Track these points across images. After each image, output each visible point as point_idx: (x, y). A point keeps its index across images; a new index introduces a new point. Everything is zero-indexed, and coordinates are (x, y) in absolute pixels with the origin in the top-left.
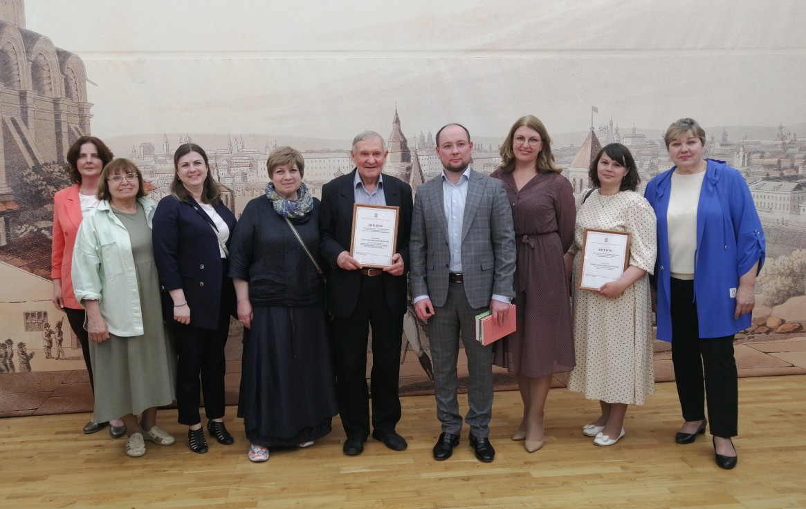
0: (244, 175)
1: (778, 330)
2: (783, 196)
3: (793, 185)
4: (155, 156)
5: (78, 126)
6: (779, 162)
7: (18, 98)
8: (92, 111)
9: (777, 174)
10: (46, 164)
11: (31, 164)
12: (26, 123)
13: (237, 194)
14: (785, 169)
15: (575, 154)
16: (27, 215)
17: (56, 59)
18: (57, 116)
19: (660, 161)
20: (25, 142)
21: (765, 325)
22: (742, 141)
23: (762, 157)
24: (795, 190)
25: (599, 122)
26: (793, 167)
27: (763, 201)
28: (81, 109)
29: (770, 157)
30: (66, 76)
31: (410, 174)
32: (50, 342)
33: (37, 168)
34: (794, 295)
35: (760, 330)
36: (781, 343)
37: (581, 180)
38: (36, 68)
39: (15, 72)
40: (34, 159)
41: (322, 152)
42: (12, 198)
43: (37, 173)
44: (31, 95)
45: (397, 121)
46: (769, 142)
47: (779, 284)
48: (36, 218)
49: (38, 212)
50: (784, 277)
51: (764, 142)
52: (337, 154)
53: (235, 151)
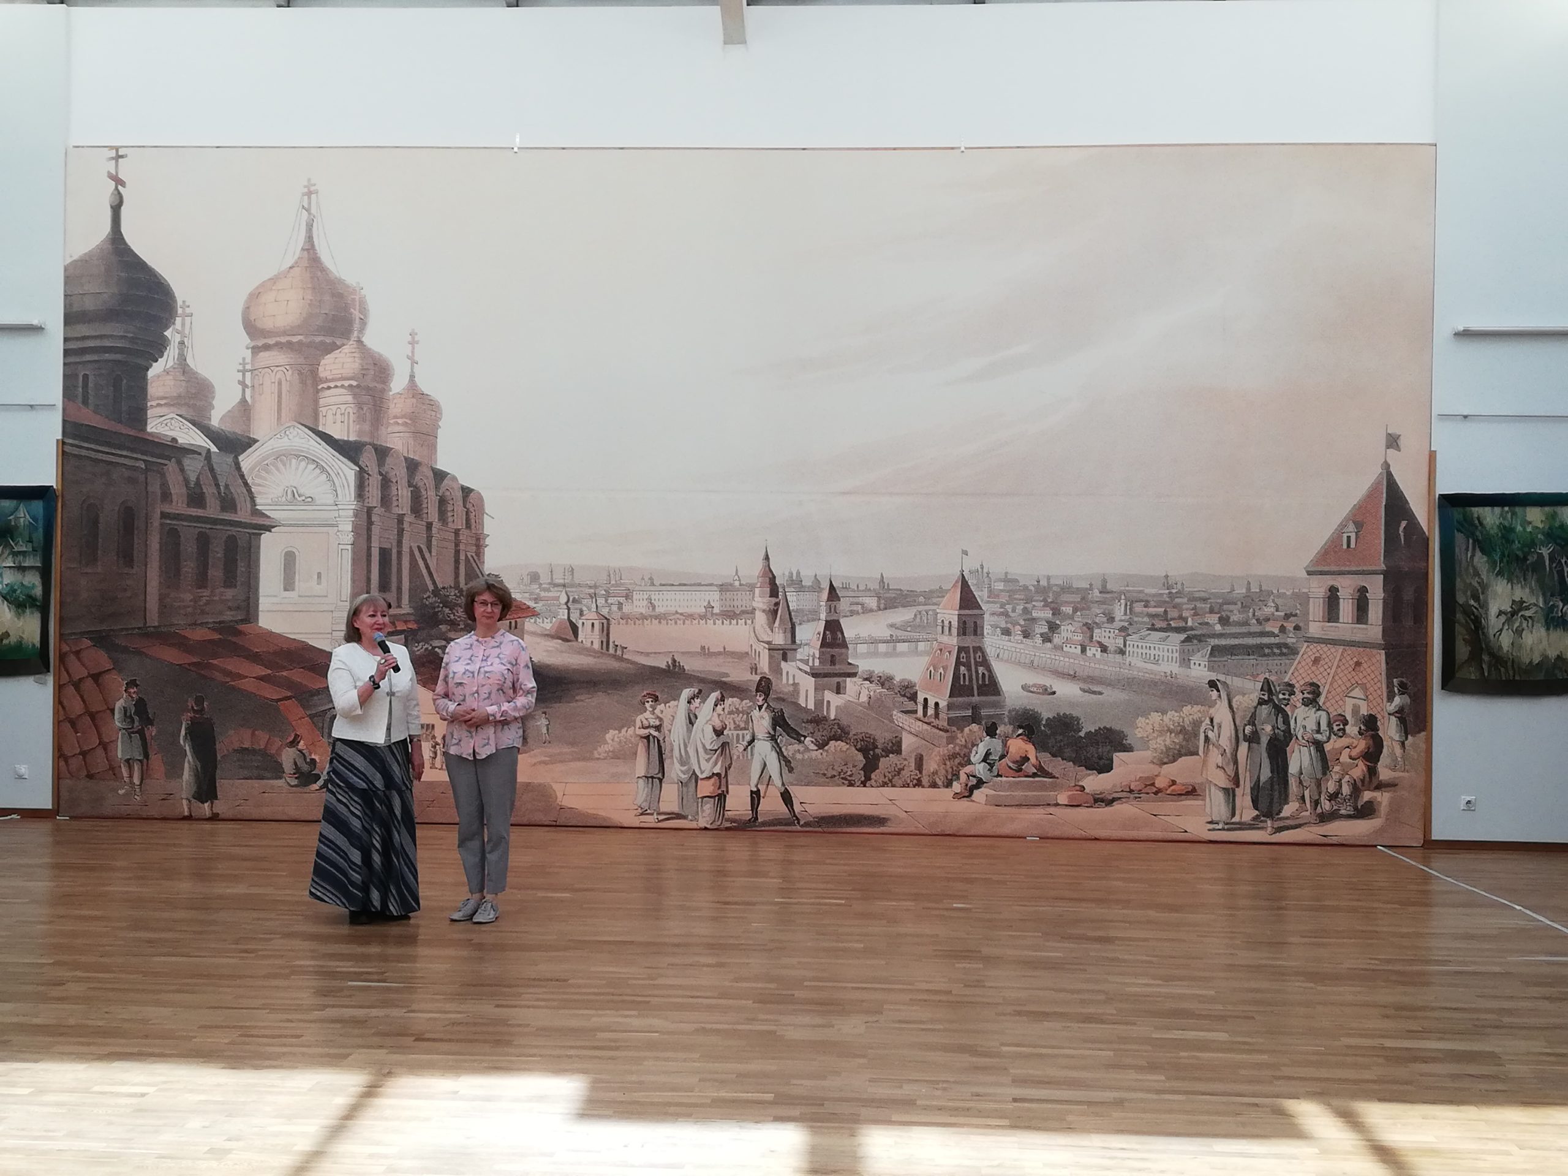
0: (620, 604)
1: (1168, 792)
2: (1170, 648)
3: (1183, 636)
4: (541, 584)
5: (474, 555)
6: (1166, 612)
7: (425, 528)
8: (488, 541)
9: (1164, 625)
10: (444, 588)
11: (431, 587)
12: (430, 552)
13: (613, 622)
14: (1172, 619)
15: (944, 597)
16: (422, 634)
17: (460, 494)
18: (457, 545)
19: (1034, 606)
20: (427, 567)
21: (1153, 784)
22: (1123, 588)
23: (1145, 607)
24: (1183, 642)
25: (970, 565)
26: (1181, 618)
27: (1148, 651)
28: (478, 539)
29: (1155, 607)
30: (468, 509)
31: (777, 610)
32: (435, 753)
33: (436, 592)
34: (1186, 755)
35: (1147, 790)
36: (1170, 806)
37: (950, 622)
38: (442, 502)
39: (424, 506)
40: (434, 583)
41: (694, 585)
42: (412, 618)
43: (435, 596)
44: (436, 525)
45: (767, 558)
46: (1153, 591)
47: (1168, 742)
48: (432, 638)
49: (434, 632)
50: (1173, 735)
51: (1147, 591)
52: (707, 588)
53: (613, 582)
